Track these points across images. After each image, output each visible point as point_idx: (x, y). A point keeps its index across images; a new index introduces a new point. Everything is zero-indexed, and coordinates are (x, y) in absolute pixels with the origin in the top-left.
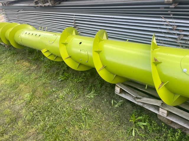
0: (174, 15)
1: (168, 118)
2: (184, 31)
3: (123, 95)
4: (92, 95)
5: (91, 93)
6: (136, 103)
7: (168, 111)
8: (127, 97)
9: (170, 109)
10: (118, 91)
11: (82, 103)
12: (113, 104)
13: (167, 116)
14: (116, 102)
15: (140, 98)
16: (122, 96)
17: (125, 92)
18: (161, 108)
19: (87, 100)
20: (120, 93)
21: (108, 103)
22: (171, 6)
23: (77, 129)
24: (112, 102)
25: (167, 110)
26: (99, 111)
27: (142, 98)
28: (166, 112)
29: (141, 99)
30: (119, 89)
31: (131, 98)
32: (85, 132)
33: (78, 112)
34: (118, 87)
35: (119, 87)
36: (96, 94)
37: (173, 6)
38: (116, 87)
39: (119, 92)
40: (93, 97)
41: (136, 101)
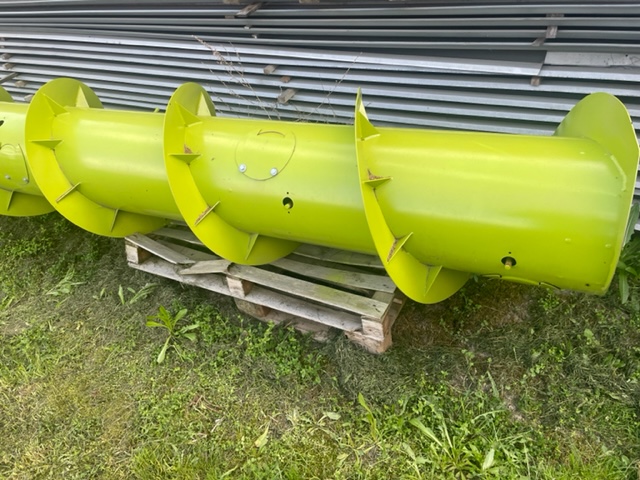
0: (261, 36)
1: (250, 299)
2: (293, 78)
3: (149, 268)
4: (65, 286)
5: (61, 282)
6: (180, 279)
7: (244, 282)
8: (159, 269)
9: (247, 274)
10: (133, 257)
11: (32, 313)
12: (122, 298)
13: (246, 294)
14: (134, 291)
15: (189, 266)
16: (146, 270)
17: (155, 259)
18: (230, 277)
19: (49, 304)
20: (141, 262)
21: (110, 298)
22: (240, 12)
23: (6, 387)
24: (120, 293)
25: (240, 279)
26: (81, 326)
27: (193, 264)
28: (239, 284)
29: (193, 267)
30: (136, 250)
31: (170, 269)
32: (30, 387)
33: (12, 342)
34: (132, 245)
35: (134, 246)
36: (80, 280)
37: (244, 12)
38: (127, 246)
39: (136, 260)
40: (67, 291)
41: (180, 275)
